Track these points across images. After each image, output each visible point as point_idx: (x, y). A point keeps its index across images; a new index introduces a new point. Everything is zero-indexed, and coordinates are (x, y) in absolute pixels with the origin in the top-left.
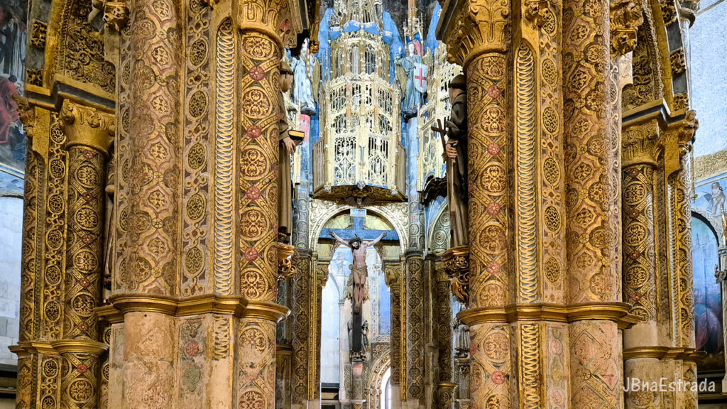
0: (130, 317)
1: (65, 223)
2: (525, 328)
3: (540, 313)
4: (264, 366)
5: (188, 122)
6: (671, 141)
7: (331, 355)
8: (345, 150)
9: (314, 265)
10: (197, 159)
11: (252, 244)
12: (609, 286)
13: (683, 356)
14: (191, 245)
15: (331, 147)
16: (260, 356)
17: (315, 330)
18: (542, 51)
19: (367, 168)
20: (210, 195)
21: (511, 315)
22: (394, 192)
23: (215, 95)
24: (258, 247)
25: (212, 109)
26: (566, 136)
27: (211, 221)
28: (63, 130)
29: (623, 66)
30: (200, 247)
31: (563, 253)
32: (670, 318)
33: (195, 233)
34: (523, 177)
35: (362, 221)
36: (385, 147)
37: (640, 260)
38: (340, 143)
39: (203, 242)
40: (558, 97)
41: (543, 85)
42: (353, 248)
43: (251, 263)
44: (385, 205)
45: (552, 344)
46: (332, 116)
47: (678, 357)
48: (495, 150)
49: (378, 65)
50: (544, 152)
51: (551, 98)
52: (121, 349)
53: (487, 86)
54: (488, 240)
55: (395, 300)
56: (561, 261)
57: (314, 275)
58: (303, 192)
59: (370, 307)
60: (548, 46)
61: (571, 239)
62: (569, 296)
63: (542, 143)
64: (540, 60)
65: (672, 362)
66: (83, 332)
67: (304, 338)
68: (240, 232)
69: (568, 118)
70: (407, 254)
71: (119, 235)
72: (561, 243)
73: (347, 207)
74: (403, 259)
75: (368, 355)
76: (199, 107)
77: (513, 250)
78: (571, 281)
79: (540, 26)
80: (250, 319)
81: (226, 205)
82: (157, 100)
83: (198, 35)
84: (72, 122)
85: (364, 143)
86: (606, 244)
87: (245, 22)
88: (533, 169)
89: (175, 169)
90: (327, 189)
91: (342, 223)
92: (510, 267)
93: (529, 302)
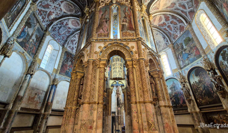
0: (84, 105)
1: (74, 89)
2: (138, 105)
3: (140, 102)
4: (101, 111)
5: (93, 79)
6: (160, 73)
9: (110, 90)
10: (94, 83)
12: (149, 98)
13: (169, 107)
14: (92, 94)
15: (113, 72)
16: (101, 110)
18: (137, 68)
19: (118, 75)
20: (95, 88)
21: (136, 103)
22: (123, 78)
23: (97, 75)
24: (101, 94)
26: (141, 78)
27: (95, 91)
28: (76, 76)
29: (148, 68)
31: (143, 93)
32: (165, 100)
34: (136, 83)
35: (118, 82)
36: (121, 72)
37: (159, 91)
38: (114, 71)
39: (94, 94)
40: (139, 73)
42: (117, 87)
43: (100, 96)
44: (122, 80)
45: (142, 107)
46: (113, 67)
47: (168, 107)
48: (132, 80)
49: (120, 60)
51: (138, 73)
52: (82, 109)
53: (130, 72)
54: (132, 92)
56: (142, 94)
57: (110, 92)
58: (108, 79)
61: (143, 91)
62: (144, 100)
63: (138, 79)
65: (167, 108)
66: (75, 105)
67: (108, 104)
68: (99, 92)
69: (141, 75)
70: (126, 88)
72: (142, 92)
73: (115, 81)
75: (121, 106)
76: (95, 77)
77: (135, 93)
78: (144, 97)
79: (136, 65)
80: (99, 104)
81: (97, 89)
82: (90, 77)
83: (95, 69)
84: (78, 75)
85: (118, 71)
86: (147, 92)
87: (101, 67)
88: (137, 82)
89: (91, 85)
90: (112, 78)
91: (115, 83)
92: (135, 96)
93: (138, 101)
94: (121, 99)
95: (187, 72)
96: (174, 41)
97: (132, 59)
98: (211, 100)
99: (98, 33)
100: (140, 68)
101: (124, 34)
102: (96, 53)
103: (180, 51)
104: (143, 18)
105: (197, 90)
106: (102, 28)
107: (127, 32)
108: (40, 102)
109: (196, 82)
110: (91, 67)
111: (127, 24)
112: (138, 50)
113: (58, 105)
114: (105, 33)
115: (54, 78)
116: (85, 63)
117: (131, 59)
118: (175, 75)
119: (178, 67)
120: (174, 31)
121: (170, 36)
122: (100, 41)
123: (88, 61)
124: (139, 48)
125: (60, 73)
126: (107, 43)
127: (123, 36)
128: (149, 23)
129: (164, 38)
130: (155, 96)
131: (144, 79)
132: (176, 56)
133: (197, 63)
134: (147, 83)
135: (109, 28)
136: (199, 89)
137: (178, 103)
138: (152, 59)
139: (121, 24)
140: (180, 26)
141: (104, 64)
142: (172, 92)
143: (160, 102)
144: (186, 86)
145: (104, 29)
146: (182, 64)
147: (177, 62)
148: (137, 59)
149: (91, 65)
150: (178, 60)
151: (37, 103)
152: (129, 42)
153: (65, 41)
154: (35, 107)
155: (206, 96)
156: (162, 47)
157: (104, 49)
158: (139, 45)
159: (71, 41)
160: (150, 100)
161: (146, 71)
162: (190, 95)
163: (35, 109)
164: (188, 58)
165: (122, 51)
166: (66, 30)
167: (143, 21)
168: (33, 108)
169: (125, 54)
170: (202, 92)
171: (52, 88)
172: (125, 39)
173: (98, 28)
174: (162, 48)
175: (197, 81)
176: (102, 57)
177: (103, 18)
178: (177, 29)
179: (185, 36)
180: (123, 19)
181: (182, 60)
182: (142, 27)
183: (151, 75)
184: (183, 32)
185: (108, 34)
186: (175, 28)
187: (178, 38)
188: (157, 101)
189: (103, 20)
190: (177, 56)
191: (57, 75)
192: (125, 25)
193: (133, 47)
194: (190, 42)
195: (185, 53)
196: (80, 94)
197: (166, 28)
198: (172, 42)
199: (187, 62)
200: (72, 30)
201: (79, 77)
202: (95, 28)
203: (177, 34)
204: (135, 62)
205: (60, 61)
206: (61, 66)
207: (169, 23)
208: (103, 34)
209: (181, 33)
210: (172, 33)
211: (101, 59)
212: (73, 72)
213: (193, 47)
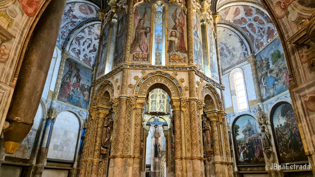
0: (116, 159)
1: (95, 133)
2: (184, 161)
3: (186, 158)
4: (137, 168)
5: (127, 124)
6: (220, 116)
7: (148, 155)
8: (154, 103)
9: (145, 132)
10: (128, 130)
11: (136, 145)
12: (198, 153)
13: (227, 164)
14: (126, 146)
15: (150, 102)
16: (137, 166)
17: (144, 150)
18: (185, 111)
19: (159, 107)
20: (130, 137)
21: (181, 159)
22: (166, 113)
23: (132, 120)
25: (131, 122)
26: (190, 126)
27: (130, 142)
28: (97, 114)
29: (201, 111)
30: (128, 146)
32: (223, 155)
33: (127, 143)
34: (183, 132)
35: (158, 119)
37: (215, 141)
38: (152, 101)
39: (128, 145)
40: (189, 119)
41: (186, 117)
42: (155, 128)
43: (136, 148)
44: (164, 115)
45: (189, 164)
46: (150, 95)
48: (178, 127)
50: (186, 129)
51: (187, 119)
52: (113, 164)
53: (177, 116)
54: (178, 144)
55: (167, 141)
56: (190, 148)
57: (145, 134)
59: (161, 139)
60: (186, 110)
61: (192, 144)
62: (192, 155)
63: (186, 127)
64: (185, 113)
65: (224, 165)
66: (97, 157)
68: (134, 143)
69: (191, 122)
71: (113, 142)
72: (190, 145)
73: (154, 116)
74: (169, 130)
75: (160, 155)
76: (129, 121)
77: (182, 146)
78: (192, 152)
79: (185, 107)
80: (135, 159)
81: (133, 138)
82: (123, 121)
83: (130, 110)
84: (100, 113)
85: (159, 101)
86: (197, 146)
87: (137, 107)
88: (185, 132)
89: (125, 132)
90: (149, 113)
91: (152, 120)
92: (181, 149)
93: (184, 156)
94: (161, 144)
95: (270, 107)
96: (257, 52)
97: (180, 99)
98: (296, 155)
99: (133, 54)
100: (190, 112)
101: (171, 57)
102: (130, 86)
103: (264, 72)
104: (204, 23)
105: (281, 138)
106: (139, 46)
107: (175, 55)
108: (29, 148)
109: (281, 125)
110: (124, 107)
111: (176, 40)
112: (189, 85)
113: (56, 152)
114: (143, 55)
115: (49, 107)
116: (115, 100)
117: (178, 98)
118: (252, 111)
119: (259, 98)
120: (259, 34)
121: (251, 41)
122: (137, 68)
123: (119, 99)
124: (191, 82)
125: (58, 99)
126: (147, 72)
127: (170, 62)
128: (213, 30)
129: (242, 43)
130: (210, 148)
131: (194, 129)
132: (257, 78)
133: (285, 97)
134: (198, 134)
135: (150, 46)
136: (283, 137)
137: (253, 155)
138: (210, 94)
139: (168, 40)
140: (269, 28)
141: (142, 103)
142: (245, 137)
143: (216, 156)
144: (266, 130)
145: (142, 47)
146: (264, 94)
147: (257, 89)
148: (187, 99)
149: (125, 105)
150: (259, 86)
151: (25, 148)
152: (177, 72)
153: (66, 39)
154: (23, 155)
155: (291, 149)
156: (238, 59)
157: (143, 82)
158: (191, 78)
159: (76, 40)
160: (199, 156)
161: (198, 116)
162: (270, 145)
163: (22, 158)
164: (274, 85)
165: (167, 85)
166: (69, 20)
167: (203, 27)
168: (20, 157)
169: (170, 90)
170: (287, 142)
171: (47, 124)
172: (173, 67)
173: (133, 45)
174: (236, 60)
175: (283, 125)
176: (139, 93)
177: (141, 27)
178: (264, 32)
179: (274, 47)
180: (171, 30)
181: (265, 87)
182: (200, 43)
183: (207, 118)
184: (272, 40)
185: (148, 57)
186: (260, 30)
187: (263, 48)
188: (212, 155)
189: (141, 31)
190: (260, 78)
191: (54, 101)
192: (174, 41)
193: (182, 81)
194: (279, 60)
195: (271, 77)
196: (104, 141)
197: (245, 27)
198: (254, 53)
199: (272, 91)
200: (79, 20)
201: (102, 116)
202: (129, 44)
203: (262, 40)
204: (185, 104)
205: (59, 77)
206: (60, 86)
207: (252, 20)
208: (140, 56)
209: (269, 40)
210: (255, 37)
211: (138, 96)
212: (92, 108)
213: (282, 69)
